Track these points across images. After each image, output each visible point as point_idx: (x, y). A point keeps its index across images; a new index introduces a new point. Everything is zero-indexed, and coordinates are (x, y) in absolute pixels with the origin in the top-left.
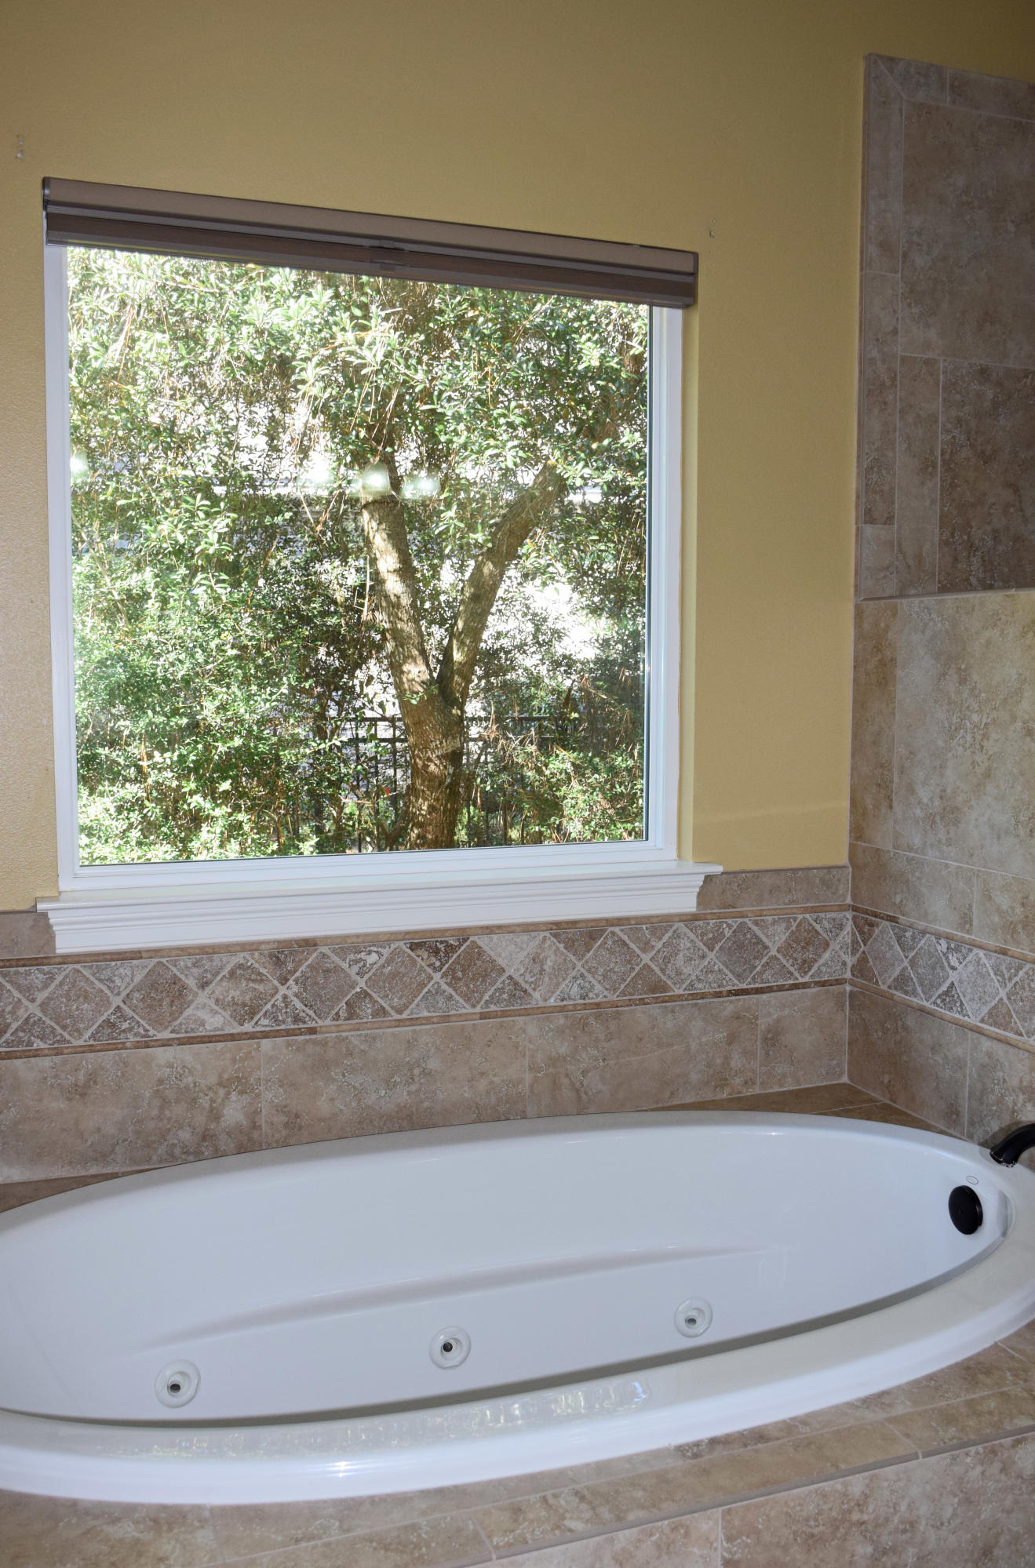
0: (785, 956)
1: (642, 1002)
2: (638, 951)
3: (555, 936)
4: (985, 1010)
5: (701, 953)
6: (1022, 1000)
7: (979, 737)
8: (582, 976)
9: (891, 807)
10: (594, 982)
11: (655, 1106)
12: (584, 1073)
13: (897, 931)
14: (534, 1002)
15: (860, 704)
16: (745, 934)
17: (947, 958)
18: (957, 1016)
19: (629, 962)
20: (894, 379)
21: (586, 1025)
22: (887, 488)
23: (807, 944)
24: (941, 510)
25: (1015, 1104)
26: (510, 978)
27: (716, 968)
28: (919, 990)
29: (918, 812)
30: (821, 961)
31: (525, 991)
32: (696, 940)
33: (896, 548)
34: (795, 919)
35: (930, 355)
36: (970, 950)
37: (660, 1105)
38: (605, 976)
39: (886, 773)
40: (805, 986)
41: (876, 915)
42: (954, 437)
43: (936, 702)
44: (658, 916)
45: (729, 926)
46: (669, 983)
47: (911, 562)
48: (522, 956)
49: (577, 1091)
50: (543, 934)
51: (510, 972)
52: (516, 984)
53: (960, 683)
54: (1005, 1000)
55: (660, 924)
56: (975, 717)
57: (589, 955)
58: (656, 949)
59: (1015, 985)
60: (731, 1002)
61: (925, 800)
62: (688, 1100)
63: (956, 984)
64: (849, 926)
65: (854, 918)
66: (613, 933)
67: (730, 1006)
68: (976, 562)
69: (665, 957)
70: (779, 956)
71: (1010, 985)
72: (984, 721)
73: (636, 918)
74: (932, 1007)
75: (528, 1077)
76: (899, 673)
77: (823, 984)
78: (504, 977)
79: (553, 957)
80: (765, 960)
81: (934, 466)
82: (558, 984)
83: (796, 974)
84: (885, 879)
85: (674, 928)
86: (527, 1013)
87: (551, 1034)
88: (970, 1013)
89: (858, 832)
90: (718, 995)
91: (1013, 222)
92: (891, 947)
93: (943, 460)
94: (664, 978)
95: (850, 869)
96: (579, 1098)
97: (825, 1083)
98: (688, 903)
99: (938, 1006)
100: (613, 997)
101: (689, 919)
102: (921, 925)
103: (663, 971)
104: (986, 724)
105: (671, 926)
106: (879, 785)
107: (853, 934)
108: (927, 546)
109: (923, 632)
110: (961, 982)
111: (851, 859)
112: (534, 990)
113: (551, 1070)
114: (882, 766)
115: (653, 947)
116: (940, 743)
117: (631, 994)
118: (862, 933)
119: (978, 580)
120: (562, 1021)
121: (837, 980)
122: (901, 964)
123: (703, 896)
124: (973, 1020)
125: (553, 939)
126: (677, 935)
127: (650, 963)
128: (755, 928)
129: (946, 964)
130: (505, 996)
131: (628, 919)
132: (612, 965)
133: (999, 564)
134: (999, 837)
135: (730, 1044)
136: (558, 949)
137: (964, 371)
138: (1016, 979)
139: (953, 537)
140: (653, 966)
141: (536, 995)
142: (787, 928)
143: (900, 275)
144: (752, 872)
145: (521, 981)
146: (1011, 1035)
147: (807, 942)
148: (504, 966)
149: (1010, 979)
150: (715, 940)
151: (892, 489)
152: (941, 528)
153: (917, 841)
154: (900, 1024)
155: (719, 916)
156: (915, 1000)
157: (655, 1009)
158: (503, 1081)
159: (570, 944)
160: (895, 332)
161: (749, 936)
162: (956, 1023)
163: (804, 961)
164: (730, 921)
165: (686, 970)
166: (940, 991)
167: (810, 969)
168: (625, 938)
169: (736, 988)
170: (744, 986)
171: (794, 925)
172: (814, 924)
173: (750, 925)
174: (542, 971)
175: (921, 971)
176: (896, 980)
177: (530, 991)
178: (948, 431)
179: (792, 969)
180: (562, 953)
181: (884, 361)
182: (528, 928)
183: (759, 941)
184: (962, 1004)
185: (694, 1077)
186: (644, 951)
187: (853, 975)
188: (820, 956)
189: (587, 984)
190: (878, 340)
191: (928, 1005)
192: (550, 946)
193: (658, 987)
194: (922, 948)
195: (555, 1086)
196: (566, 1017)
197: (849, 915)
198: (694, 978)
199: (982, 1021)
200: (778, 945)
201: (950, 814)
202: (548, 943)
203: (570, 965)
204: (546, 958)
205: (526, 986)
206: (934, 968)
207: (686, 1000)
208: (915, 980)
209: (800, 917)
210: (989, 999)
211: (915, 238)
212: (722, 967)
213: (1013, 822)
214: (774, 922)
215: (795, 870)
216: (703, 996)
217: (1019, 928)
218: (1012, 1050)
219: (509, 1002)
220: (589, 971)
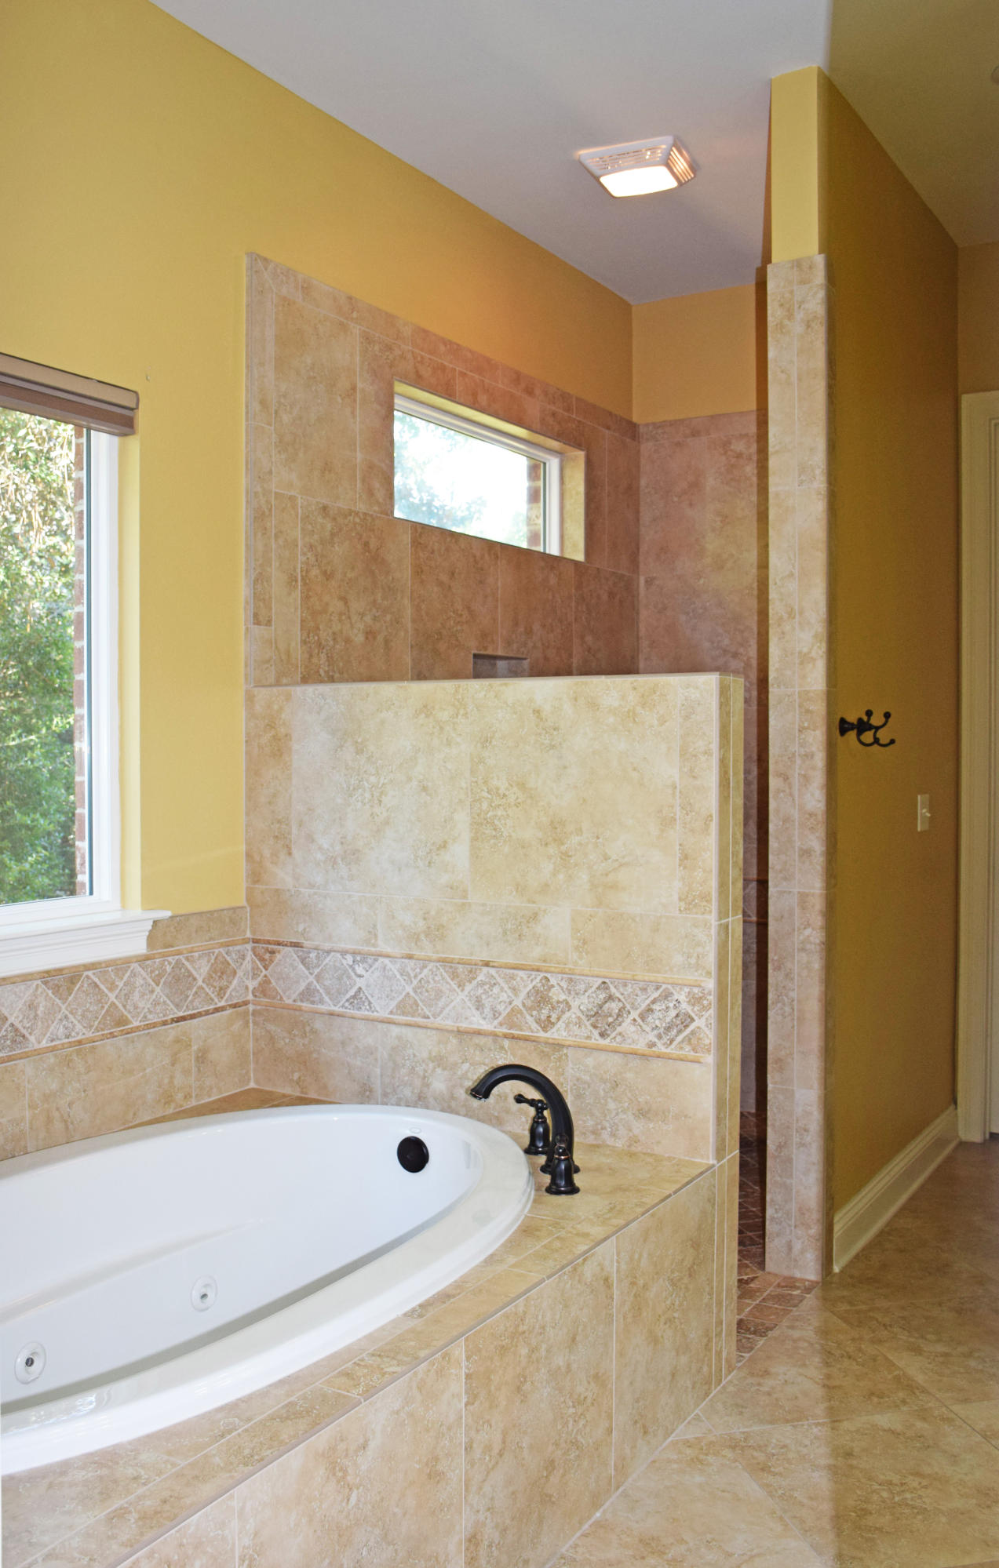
0: (208, 985)
1: (112, 1036)
2: (106, 991)
3: (45, 983)
4: (393, 1004)
5: (150, 989)
6: (427, 991)
7: (376, 794)
8: (66, 1017)
9: (290, 854)
10: (76, 1022)
11: (122, 1128)
12: (70, 1105)
13: (301, 954)
14: (31, 1045)
15: (254, 771)
16: (180, 969)
17: (354, 970)
18: (366, 1013)
19: (100, 1001)
20: (270, 510)
21: (71, 1061)
22: (267, 597)
23: (222, 973)
24: (302, 617)
25: (425, 1071)
26: (12, 1025)
27: (162, 1000)
28: (326, 999)
29: (319, 856)
30: (232, 987)
31: (24, 1036)
32: (147, 977)
33: (274, 645)
34: (213, 953)
35: (292, 493)
36: (376, 960)
37: (127, 1126)
38: (83, 1016)
39: (284, 826)
40: (222, 1009)
41: (279, 944)
42: (308, 558)
43: (333, 768)
44: (120, 959)
45: (170, 963)
46: (129, 1016)
47: (283, 657)
48: (20, 1004)
49: (65, 1121)
50: (36, 982)
51: (11, 1020)
52: (17, 1030)
53: (357, 753)
54: (412, 993)
55: (121, 965)
56: (373, 779)
57: (70, 998)
58: (119, 988)
59: (420, 981)
60: (173, 1028)
61: (326, 846)
62: (147, 1118)
63: (364, 988)
64: (250, 955)
65: (254, 950)
66: (88, 977)
67: (173, 1031)
68: (323, 656)
69: (125, 995)
70: (204, 986)
71: (415, 982)
72: (382, 782)
73: (105, 962)
74: (342, 1010)
75: (28, 1114)
76: (295, 747)
77: (235, 1006)
78: (7, 1025)
79: (44, 1003)
80: (194, 990)
81: (296, 581)
82: (48, 1027)
83: (216, 1000)
84: (286, 913)
85: (132, 968)
86: (26, 1056)
87: (44, 1073)
88: (378, 1009)
89: (256, 876)
90: (165, 1023)
91: (340, 396)
92: (295, 968)
93: (302, 576)
94: (126, 1013)
95: (248, 909)
96: (67, 1128)
97: (239, 1090)
98: (139, 947)
99: (346, 1008)
100: (89, 1034)
101: (142, 960)
102: (327, 946)
103: (124, 1006)
104: (383, 784)
105: (129, 967)
106: (277, 837)
107: (253, 962)
108: (293, 644)
109: (319, 713)
110: (368, 986)
111: (248, 900)
112: (30, 1034)
113: (46, 1106)
114: (279, 822)
115: (117, 986)
116: (339, 801)
117: (103, 1030)
118: (262, 960)
119: (325, 672)
120: (52, 1060)
121: (243, 1002)
122: (304, 978)
123: (151, 939)
124: (383, 1014)
125: (43, 986)
126: (134, 975)
127: (115, 1000)
128: (187, 964)
129: (352, 974)
130: (8, 1042)
131: (99, 963)
132: (88, 1005)
133: (337, 659)
134: (400, 870)
135: (173, 1065)
136: (47, 995)
137: (313, 507)
138: (422, 976)
139: (309, 637)
140: (117, 1003)
141: (32, 1039)
142: (208, 962)
143: (273, 428)
144: (182, 916)
145: (19, 1026)
146: (420, 1020)
147: (222, 971)
148: (6, 1014)
149: (415, 977)
150: (160, 976)
151: (270, 598)
152: (301, 630)
153: (319, 879)
154: (308, 1029)
155: (164, 955)
156: (323, 1007)
157: (120, 1041)
158: (9, 1121)
159: (56, 990)
160: (271, 472)
161: (183, 970)
162: (367, 1019)
163: (221, 989)
164: (170, 959)
165: (141, 1005)
166: (348, 996)
167: (224, 995)
168: (96, 980)
169: (176, 1016)
170: (181, 1014)
171: (213, 958)
172: (226, 956)
173: (184, 961)
174: (36, 1015)
175: (327, 983)
176: (302, 993)
177: (27, 1035)
178: (304, 554)
179: (213, 996)
180: (51, 999)
181: (264, 495)
182: (26, 978)
183: (190, 975)
184: (370, 1003)
185: (150, 1097)
186: (111, 990)
187: (255, 996)
188: (231, 982)
189: (70, 1025)
190: (260, 477)
191: (337, 1009)
192: (42, 993)
193: (122, 1021)
194: (327, 964)
195: (49, 1120)
196: (56, 1056)
197: (249, 946)
198: (146, 1010)
199: (391, 1013)
200: (202, 977)
201: (352, 855)
202: (40, 990)
203: (57, 1009)
204: (38, 1004)
205: (24, 1032)
206: (340, 979)
207: (143, 1030)
208: (321, 991)
209: (217, 951)
210: (396, 995)
211: (282, 400)
212: (166, 999)
213: (412, 857)
214: (200, 957)
215: (211, 912)
216: (154, 1025)
217: (422, 937)
218: (420, 1031)
219: (12, 1049)
220: (72, 1013)
